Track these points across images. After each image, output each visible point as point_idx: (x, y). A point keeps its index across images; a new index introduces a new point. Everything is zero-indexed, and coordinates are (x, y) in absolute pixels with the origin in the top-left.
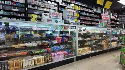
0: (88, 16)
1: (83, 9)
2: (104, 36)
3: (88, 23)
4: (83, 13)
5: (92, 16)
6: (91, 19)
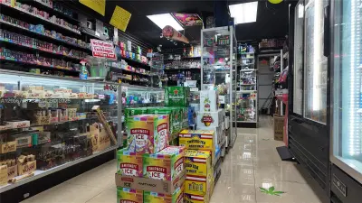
0: (57, 43)
1: (31, 11)
2: (95, 111)
4: (32, 26)
5: (73, 43)
6: (70, 54)
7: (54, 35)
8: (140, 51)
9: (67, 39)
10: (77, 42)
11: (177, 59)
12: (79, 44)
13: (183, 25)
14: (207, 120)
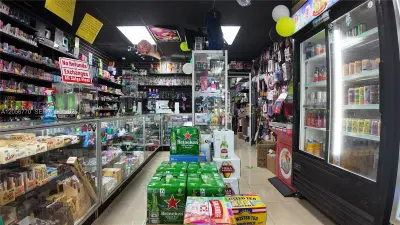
0: (8, 58)
2: (71, 165)
3: (9, 90)
5: (27, 57)
6: (23, 72)
7: (6, 49)
8: (101, 64)
9: (20, 53)
10: (31, 57)
11: (142, 74)
12: (34, 58)
13: (157, 40)
14: (226, 170)
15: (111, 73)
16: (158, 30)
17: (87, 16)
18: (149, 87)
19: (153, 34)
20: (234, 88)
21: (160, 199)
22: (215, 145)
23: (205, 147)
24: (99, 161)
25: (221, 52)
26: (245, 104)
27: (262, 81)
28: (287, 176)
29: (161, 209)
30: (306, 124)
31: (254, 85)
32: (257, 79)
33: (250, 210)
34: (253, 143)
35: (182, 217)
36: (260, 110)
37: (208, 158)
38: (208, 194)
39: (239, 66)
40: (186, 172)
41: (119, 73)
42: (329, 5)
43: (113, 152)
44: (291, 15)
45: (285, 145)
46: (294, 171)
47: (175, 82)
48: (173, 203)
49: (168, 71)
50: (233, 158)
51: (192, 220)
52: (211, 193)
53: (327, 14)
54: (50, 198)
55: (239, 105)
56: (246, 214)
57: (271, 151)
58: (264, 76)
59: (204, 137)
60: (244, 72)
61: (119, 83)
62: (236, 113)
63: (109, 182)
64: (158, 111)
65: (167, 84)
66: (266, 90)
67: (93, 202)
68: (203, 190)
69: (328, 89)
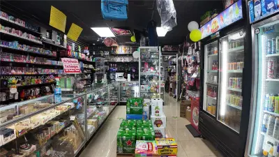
0: (26, 53)
3: (27, 73)
4: (10, 43)
5: (37, 52)
6: (35, 61)
7: (25, 48)
8: (80, 50)
9: (32, 49)
11: (106, 54)
12: (41, 52)
13: (116, 35)
14: (158, 123)
15: (86, 54)
16: (117, 30)
17: (73, 25)
18: (110, 63)
19: (113, 32)
20: (167, 61)
21: (123, 142)
22: (152, 107)
23: (146, 108)
24: (86, 115)
25: (156, 47)
26: (174, 73)
27: (184, 60)
28: (197, 124)
29: (124, 146)
30: (207, 94)
31: (180, 62)
32: (182, 58)
33: (169, 146)
34: (179, 100)
35: (134, 150)
36: (183, 79)
37: (148, 116)
38: (146, 139)
39: (170, 49)
40: (136, 126)
41: (91, 54)
42: (220, 28)
43: (92, 109)
44: (200, 27)
45: (195, 105)
46: (200, 122)
47: (127, 60)
48: (129, 143)
49: (123, 52)
50: (162, 116)
51: (139, 152)
52: (148, 138)
53: (218, 33)
54: (60, 139)
55: (170, 74)
56: (166, 148)
57: (188, 107)
58: (186, 57)
59: (146, 101)
60: (173, 53)
61: (91, 60)
62: (168, 79)
63: (91, 128)
64: (117, 80)
65: (123, 61)
66: (187, 66)
67: (83, 140)
68: (144, 137)
69: (218, 75)
